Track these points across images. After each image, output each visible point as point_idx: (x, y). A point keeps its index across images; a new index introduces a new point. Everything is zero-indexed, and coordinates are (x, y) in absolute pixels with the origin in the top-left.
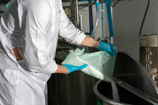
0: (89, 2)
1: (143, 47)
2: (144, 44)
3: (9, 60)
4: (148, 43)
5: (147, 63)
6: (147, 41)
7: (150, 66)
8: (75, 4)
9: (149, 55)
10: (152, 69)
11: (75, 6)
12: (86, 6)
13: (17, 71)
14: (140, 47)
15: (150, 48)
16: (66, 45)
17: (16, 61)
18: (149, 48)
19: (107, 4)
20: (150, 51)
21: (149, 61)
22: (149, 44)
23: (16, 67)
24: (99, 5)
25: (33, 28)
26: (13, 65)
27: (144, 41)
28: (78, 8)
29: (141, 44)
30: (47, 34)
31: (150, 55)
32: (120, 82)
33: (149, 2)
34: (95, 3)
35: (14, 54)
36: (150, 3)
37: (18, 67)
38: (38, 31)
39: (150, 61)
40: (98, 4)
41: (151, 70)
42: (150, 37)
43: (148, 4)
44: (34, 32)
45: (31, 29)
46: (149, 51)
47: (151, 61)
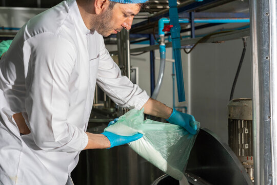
0: (151, 44)
1: (234, 120)
2: (235, 115)
3: (8, 134)
4: (241, 114)
5: (240, 146)
6: (239, 110)
7: (246, 152)
8: (125, 47)
9: (243, 134)
10: (249, 157)
11: (125, 51)
12: (145, 52)
13: (20, 152)
14: (229, 119)
15: (245, 121)
16: (108, 116)
17: (20, 135)
18: (243, 121)
19: (175, 48)
20: (245, 126)
21: (243, 143)
22: (243, 115)
23: (18, 146)
24: (165, 50)
25: (45, 80)
26: (14, 142)
27: (234, 109)
28: (131, 55)
29: (230, 115)
30: (70, 90)
31: (245, 134)
32: (195, 180)
33: (244, 46)
34: (158, 47)
35: (16, 124)
36: (246, 48)
37: (22, 145)
38: (54, 85)
39: (245, 143)
40: (163, 48)
41: (248, 159)
42: (245, 103)
43: (244, 50)
44: (47, 86)
45: (42, 82)
46: (243, 127)
47: (247, 144)
